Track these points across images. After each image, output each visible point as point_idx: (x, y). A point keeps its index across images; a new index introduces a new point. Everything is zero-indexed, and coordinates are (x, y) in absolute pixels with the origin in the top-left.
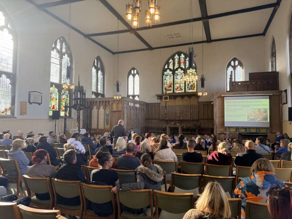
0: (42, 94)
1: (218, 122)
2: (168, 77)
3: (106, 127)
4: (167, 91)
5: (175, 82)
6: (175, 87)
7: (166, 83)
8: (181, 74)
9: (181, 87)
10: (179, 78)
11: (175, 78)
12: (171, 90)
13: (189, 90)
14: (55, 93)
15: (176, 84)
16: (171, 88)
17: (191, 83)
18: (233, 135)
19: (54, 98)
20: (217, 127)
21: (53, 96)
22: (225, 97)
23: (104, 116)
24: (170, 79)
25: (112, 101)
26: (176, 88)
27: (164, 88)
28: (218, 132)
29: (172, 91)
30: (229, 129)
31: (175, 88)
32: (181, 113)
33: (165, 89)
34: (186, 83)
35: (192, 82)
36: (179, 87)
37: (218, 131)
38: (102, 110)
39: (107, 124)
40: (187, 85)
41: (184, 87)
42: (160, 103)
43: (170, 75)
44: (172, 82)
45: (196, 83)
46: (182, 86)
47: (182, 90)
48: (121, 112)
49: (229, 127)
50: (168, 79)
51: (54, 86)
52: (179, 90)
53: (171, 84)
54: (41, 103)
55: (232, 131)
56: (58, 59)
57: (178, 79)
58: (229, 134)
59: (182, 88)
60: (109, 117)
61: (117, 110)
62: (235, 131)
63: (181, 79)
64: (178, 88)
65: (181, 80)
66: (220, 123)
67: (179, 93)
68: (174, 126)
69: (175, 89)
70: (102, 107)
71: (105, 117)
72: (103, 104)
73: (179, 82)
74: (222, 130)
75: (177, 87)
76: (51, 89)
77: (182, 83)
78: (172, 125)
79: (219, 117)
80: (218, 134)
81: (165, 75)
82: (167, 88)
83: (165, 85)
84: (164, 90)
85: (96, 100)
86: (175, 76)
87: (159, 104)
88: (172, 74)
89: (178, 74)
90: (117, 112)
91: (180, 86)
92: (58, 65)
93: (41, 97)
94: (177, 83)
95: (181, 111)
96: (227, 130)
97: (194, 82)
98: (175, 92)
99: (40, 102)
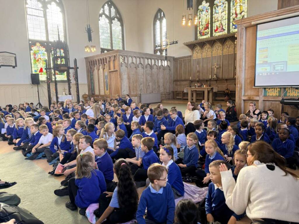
0: (15, 54)
1: (245, 78)
2: (204, 13)
3: (106, 93)
4: (203, 35)
5: (214, 19)
6: (214, 27)
7: (201, 23)
8: (223, 4)
9: (223, 26)
10: (221, 11)
11: (214, 13)
12: (208, 33)
13: (235, 28)
14: (41, 53)
15: (215, 22)
16: (208, 29)
17: (239, 16)
18: (273, 102)
19: (40, 59)
20: (241, 88)
21: (39, 56)
22: (258, 26)
23: (104, 78)
24: (206, 16)
25: (108, 57)
26: (216, 29)
27: (198, 32)
28: (243, 98)
29: (209, 35)
30: (265, 92)
31: (214, 29)
32: (220, 67)
33: (200, 33)
34: (231, 18)
35: (241, 13)
36: (220, 27)
37: (244, 96)
38: (101, 70)
39: (107, 90)
40: (231, 20)
41: (227, 25)
42: (191, 56)
43: (207, 9)
44: (210, 20)
45: (246, 14)
46: (224, 24)
47: (224, 30)
48: (117, 72)
49: (265, 88)
50: (203, 16)
51: (38, 44)
52: (220, 32)
53: (208, 24)
54: (16, 66)
55: (271, 95)
56: (42, 10)
57: (218, 13)
58: (264, 101)
59: (224, 28)
60: (108, 80)
61: (114, 69)
62: (278, 94)
63: (223, 11)
64: (217, 29)
65: (223, 13)
66: (249, 81)
67: (219, 36)
68: (200, 89)
69: (214, 31)
70: (101, 67)
71: (105, 81)
72: (101, 63)
73: (220, 19)
74: (250, 93)
75: (217, 26)
76: (34, 48)
77: (225, 19)
78: (196, 87)
79: (247, 68)
80: (244, 100)
81: (199, 11)
82: (202, 31)
83: (199, 26)
84: (198, 34)
85: (95, 59)
86: (214, 10)
87: (189, 58)
88: (209, 6)
89: (219, 5)
90: (114, 72)
91: (222, 24)
92: (42, 17)
93: (14, 58)
94: (216, 20)
95: (220, 65)
96: (260, 94)
97: (243, 14)
98: (213, 35)
99: (14, 65)
